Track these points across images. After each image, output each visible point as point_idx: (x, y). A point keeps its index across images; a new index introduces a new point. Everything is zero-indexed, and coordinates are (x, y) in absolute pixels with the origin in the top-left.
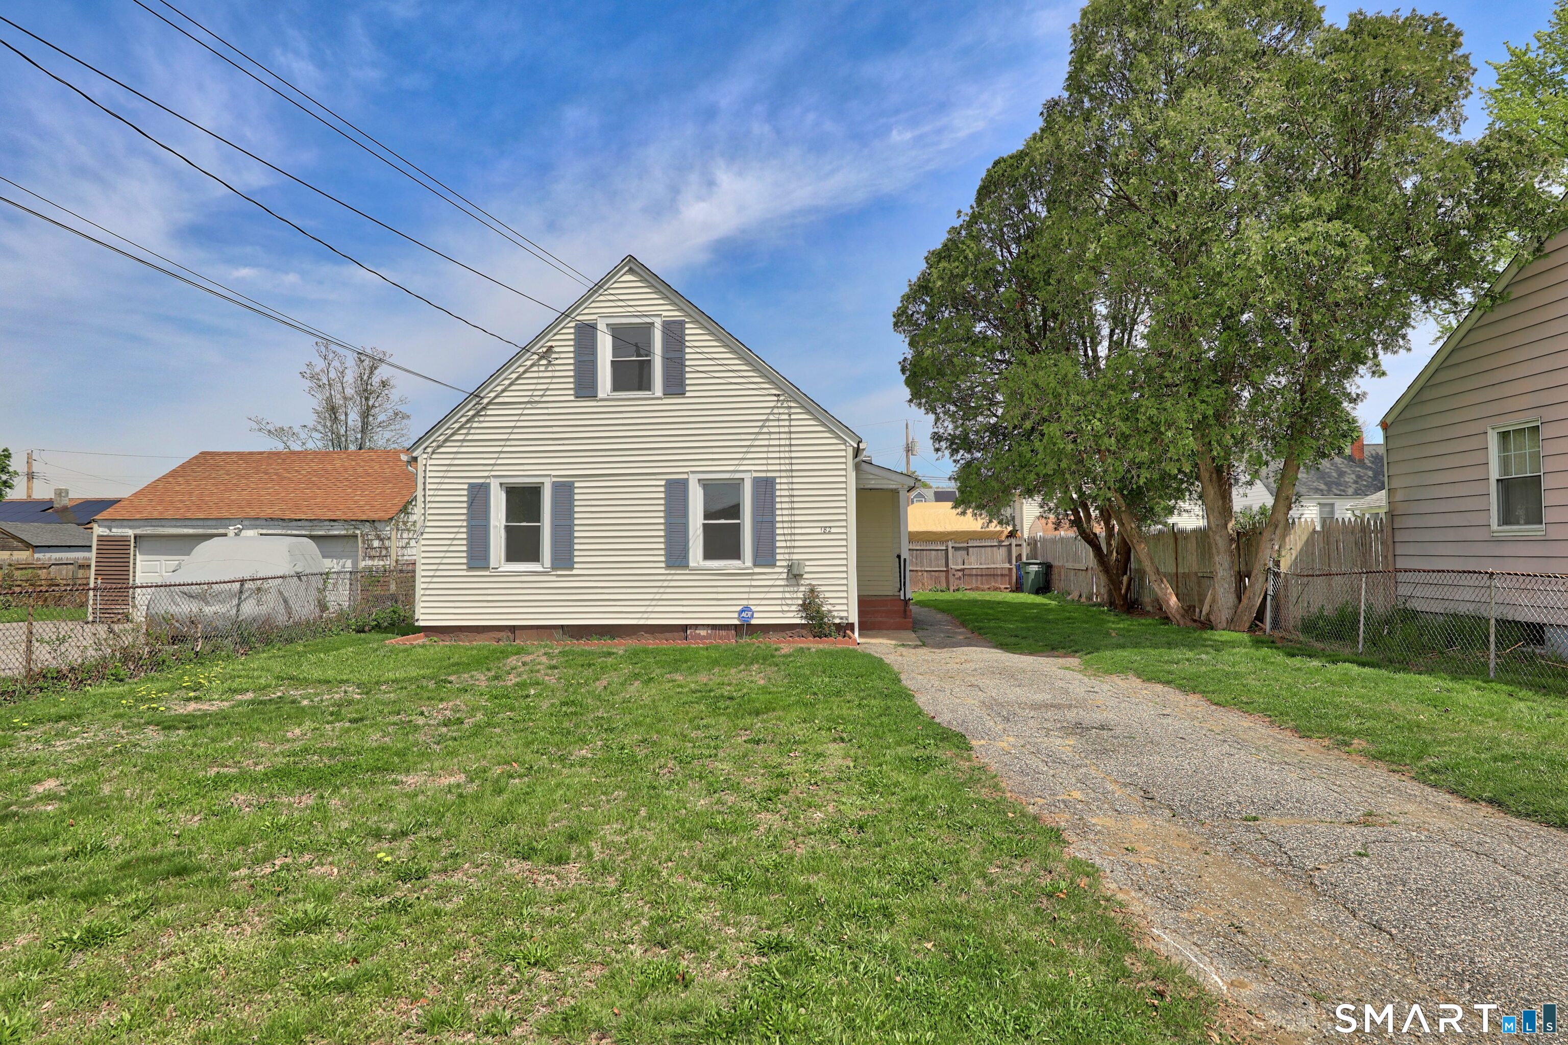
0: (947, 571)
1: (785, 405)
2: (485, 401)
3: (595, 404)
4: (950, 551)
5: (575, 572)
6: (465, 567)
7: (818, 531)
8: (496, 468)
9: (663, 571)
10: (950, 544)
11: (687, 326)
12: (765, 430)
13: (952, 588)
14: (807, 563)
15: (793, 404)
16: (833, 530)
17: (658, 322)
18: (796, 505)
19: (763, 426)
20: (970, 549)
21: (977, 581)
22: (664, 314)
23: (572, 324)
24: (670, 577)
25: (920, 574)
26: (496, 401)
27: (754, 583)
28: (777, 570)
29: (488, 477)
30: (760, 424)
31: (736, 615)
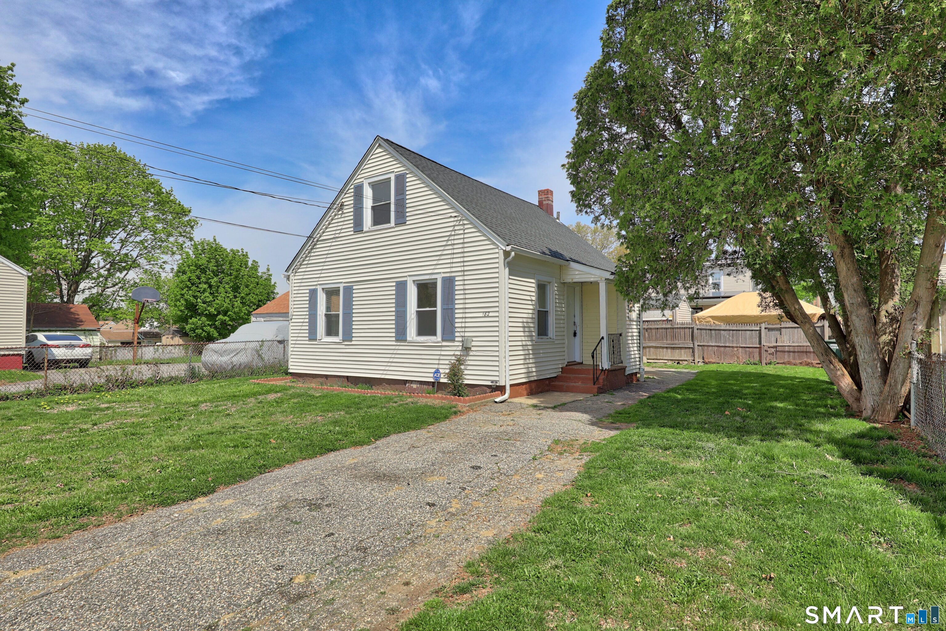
0: (760, 348)
1: (461, 223)
2: (315, 240)
3: (362, 235)
4: (763, 331)
5: (353, 343)
6: (307, 339)
7: (481, 315)
8: (321, 279)
9: (394, 343)
10: (763, 326)
11: (408, 176)
12: (450, 243)
13: (764, 362)
14: (474, 339)
15: (465, 222)
16: (491, 314)
17: (392, 176)
18: (467, 296)
19: (448, 240)
20: (783, 330)
21: (789, 356)
22: (396, 170)
23: (352, 187)
24: (397, 348)
25: (736, 349)
26: (322, 238)
27: (443, 353)
28: (456, 344)
29: (316, 285)
30: (446, 239)
31: (432, 375)
